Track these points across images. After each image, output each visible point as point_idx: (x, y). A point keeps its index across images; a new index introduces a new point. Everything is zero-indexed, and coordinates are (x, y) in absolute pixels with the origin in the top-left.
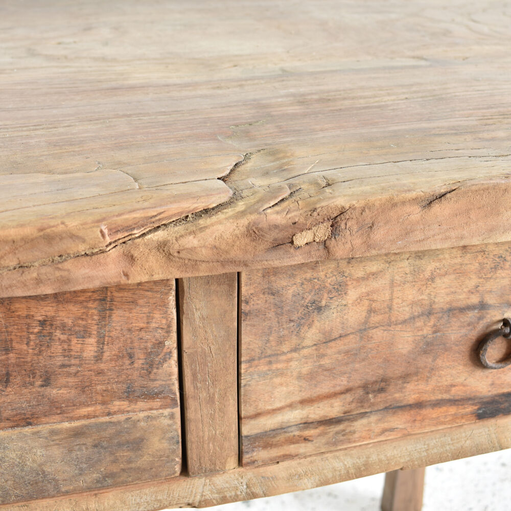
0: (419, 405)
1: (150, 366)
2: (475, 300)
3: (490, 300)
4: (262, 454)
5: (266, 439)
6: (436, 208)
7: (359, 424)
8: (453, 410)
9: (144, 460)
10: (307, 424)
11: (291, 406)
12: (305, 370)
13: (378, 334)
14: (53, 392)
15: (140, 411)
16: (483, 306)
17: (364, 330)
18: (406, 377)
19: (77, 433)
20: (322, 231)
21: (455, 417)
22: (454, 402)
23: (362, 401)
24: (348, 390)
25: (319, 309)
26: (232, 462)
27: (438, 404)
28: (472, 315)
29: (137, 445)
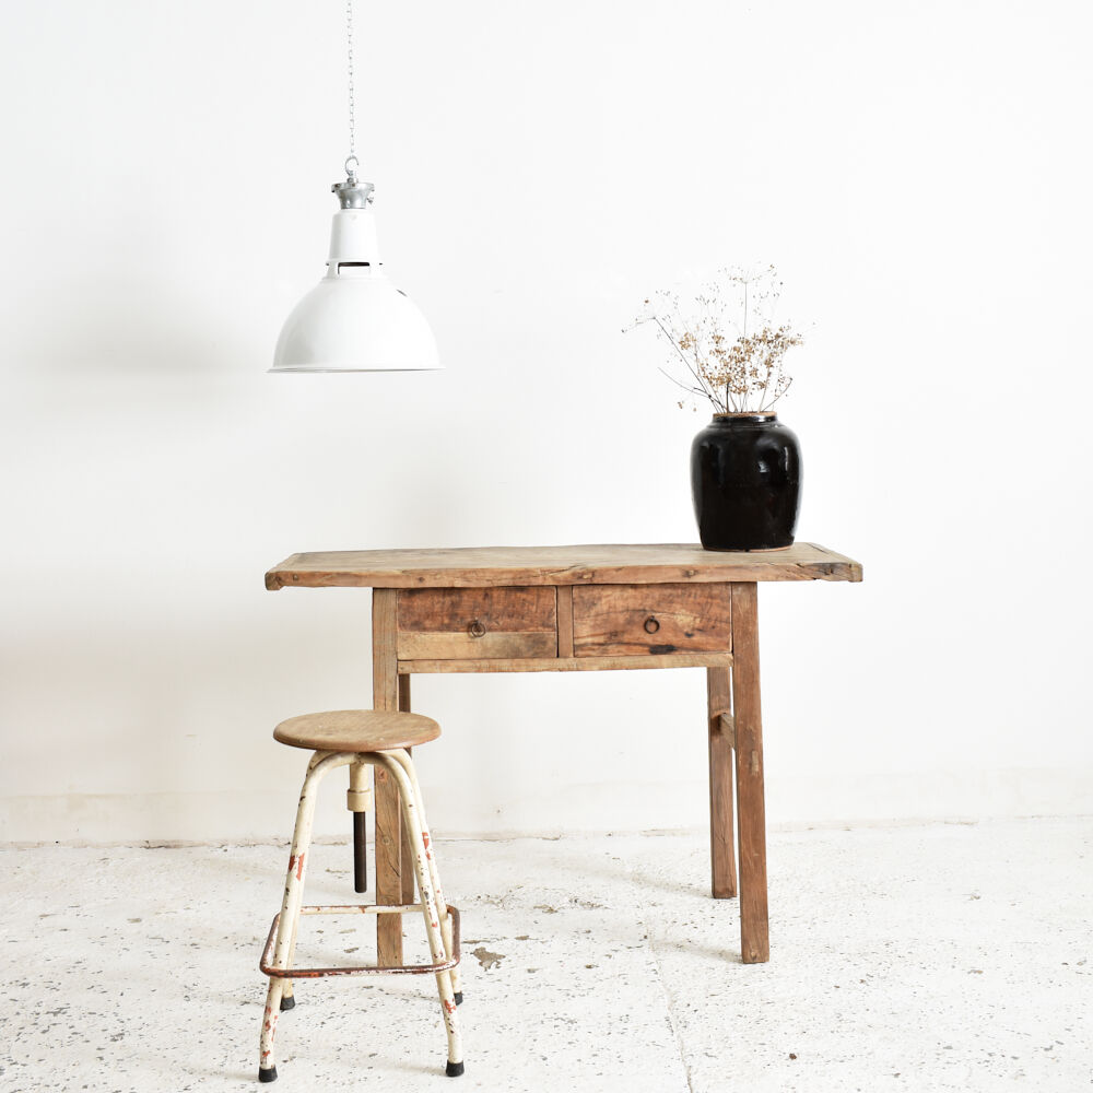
0: (628, 644)
1: (549, 617)
2: (641, 608)
3: (647, 609)
4: (580, 653)
5: (581, 647)
6: (620, 572)
7: (610, 647)
8: (641, 648)
9: (546, 649)
10: (593, 644)
11: (588, 636)
12: (592, 623)
13: (613, 616)
14: (524, 621)
15: (546, 631)
16: (644, 610)
17: (608, 613)
18: (623, 632)
19: (529, 636)
20: (590, 576)
21: (643, 651)
22: (641, 645)
23: (610, 638)
24: (605, 634)
25: (594, 604)
26: (572, 655)
27: (635, 644)
28: (642, 613)
29: (544, 643)
